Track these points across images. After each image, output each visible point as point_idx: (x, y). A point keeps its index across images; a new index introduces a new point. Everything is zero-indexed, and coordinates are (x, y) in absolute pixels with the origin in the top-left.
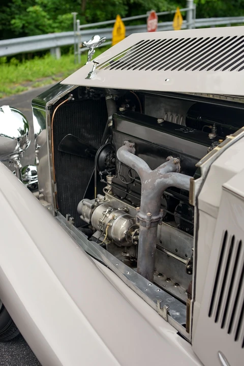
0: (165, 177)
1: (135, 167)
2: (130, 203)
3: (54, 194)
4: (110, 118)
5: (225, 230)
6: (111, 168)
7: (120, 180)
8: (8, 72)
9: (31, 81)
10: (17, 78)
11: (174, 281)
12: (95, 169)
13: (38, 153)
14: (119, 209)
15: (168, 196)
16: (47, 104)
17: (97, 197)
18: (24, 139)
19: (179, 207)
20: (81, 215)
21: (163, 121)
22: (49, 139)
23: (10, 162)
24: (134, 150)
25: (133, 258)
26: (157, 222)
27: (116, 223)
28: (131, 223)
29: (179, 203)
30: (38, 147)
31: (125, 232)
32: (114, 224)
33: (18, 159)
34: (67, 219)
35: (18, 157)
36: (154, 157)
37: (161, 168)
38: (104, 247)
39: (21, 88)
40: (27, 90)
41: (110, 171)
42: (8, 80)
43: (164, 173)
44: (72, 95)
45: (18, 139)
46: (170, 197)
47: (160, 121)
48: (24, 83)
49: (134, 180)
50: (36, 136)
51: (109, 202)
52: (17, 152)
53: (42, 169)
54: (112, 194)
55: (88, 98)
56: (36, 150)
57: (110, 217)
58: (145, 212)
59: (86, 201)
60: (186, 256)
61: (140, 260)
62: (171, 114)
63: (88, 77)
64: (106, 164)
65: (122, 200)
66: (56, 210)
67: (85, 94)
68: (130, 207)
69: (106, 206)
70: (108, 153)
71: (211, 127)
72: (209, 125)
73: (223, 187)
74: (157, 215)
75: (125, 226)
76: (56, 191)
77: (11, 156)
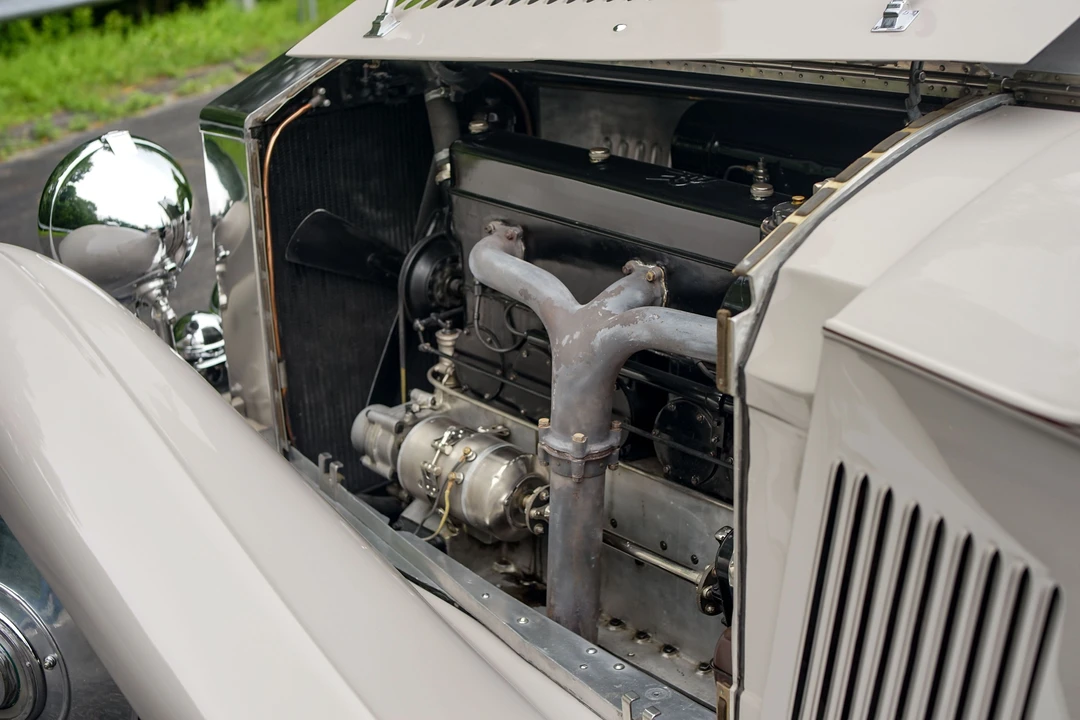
0: (625, 322)
1: (528, 297)
2: (513, 409)
3: (278, 395)
4: (443, 155)
5: (837, 463)
6: (447, 309)
7: (478, 341)
8: (100, 53)
9: (171, 76)
10: (129, 68)
11: (658, 641)
12: (400, 313)
13: (222, 274)
14: (481, 430)
15: (631, 380)
16: (249, 121)
17: (408, 399)
18: (179, 231)
19: (667, 413)
20: (364, 453)
21: (606, 156)
22: (258, 227)
23: (138, 304)
24: (521, 247)
25: (528, 577)
26: (603, 461)
27: (475, 474)
28: (520, 471)
29: (666, 400)
30: (222, 253)
31: (504, 498)
32: (468, 476)
33: (163, 294)
34: (321, 468)
35: (162, 288)
36: (583, 267)
37: (610, 295)
38: (442, 547)
39: (142, 97)
40: (160, 103)
41: (449, 318)
42: (100, 77)
43: (618, 312)
44: (322, 90)
45: (162, 232)
46: (639, 383)
47: (597, 156)
48: (151, 82)
49: (524, 340)
50: (215, 222)
51: (447, 413)
52: (159, 272)
53: (237, 322)
54: (458, 387)
55: (371, 98)
56: (217, 263)
57: (456, 454)
58: (566, 433)
59: (377, 412)
60: (695, 561)
61: (555, 580)
62: (622, 141)
63: (374, 32)
64: (432, 297)
65: (487, 402)
66: (286, 444)
67: (360, 86)
68: (512, 421)
69: (442, 422)
70: (437, 265)
71: (750, 169)
72: (746, 165)
73: (825, 328)
74: (601, 441)
75: (502, 480)
76: (283, 384)
77: (140, 284)
